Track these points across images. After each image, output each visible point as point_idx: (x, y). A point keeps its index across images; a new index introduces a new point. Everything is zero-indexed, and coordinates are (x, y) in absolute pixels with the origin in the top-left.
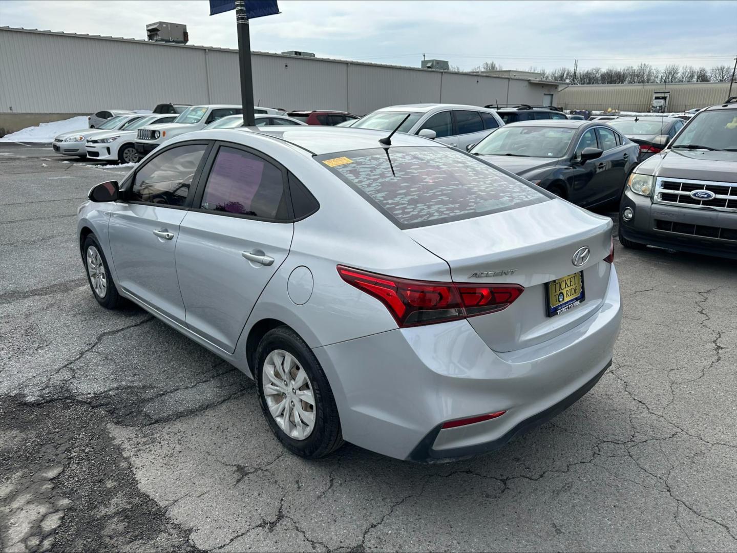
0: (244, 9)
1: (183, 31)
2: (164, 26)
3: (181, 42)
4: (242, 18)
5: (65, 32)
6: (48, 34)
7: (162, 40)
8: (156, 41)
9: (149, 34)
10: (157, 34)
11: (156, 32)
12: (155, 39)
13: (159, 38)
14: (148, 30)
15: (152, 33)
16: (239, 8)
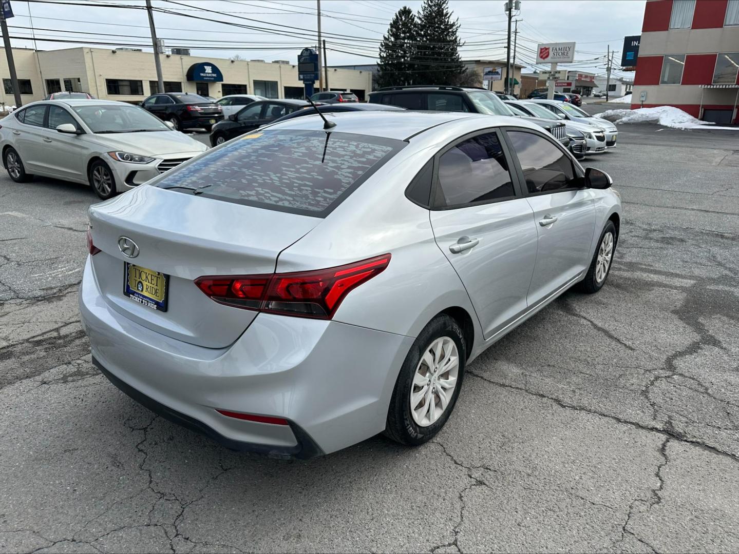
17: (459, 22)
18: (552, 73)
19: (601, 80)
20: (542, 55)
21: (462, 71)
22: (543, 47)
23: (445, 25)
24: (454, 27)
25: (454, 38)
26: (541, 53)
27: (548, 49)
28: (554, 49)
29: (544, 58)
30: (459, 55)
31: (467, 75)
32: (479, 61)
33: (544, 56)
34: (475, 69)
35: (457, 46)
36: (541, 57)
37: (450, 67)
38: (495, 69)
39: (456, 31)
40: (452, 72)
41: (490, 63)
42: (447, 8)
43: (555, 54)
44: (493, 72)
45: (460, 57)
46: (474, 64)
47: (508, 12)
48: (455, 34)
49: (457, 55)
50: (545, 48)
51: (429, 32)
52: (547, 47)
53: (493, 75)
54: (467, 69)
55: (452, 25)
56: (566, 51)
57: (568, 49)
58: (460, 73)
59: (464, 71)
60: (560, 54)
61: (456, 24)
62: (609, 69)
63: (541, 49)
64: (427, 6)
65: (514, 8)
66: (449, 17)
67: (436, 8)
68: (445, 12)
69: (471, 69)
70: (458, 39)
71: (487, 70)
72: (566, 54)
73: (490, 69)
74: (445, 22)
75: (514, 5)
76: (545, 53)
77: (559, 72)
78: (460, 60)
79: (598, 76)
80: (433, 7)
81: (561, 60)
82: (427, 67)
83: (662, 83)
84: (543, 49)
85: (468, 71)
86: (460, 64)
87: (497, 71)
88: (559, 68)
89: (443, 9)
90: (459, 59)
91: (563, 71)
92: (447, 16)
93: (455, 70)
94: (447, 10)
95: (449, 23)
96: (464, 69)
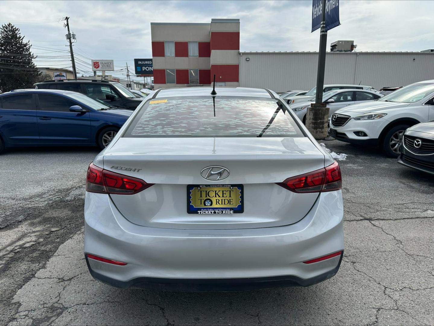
0: (324, 25)
1: (351, 44)
2: (341, 43)
3: (349, 51)
4: (323, 31)
5: (305, 52)
6: (297, 53)
7: (338, 51)
8: (335, 51)
9: (331, 48)
10: (335, 48)
11: (334, 47)
12: (334, 50)
13: (336, 50)
14: (331, 46)
15: (333, 48)
16: (322, 26)
17: (30, 43)
18: (103, 76)
19: (123, 81)
20: (95, 66)
21: (38, 74)
22: (95, 62)
23: (20, 44)
24: (27, 46)
25: (28, 53)
26: (94, 65)
27: (98, 63)
28: (102, 63)
29: (97, 68)
30: (34, 64)
31: (43, 76)
32: (49, 68)
33: (96, 67)
34: (47, 73)
35: (32, 58)
36: (95, 67)
37: (29, 71)
38: (62, 74)
39: (29, 49)
40: (31, 74)
41: (57, 70)
42: (20, 33)
43: (103, 66)
44: (60, 75)
45: (35, 65)
46: (45, 70)
47: (69, 40)
48: (29, 50)
49: (33, 64)
50: (96, 62)
51: (8, 48)
52: (97, 62)
53: (61, 77)
54: (42, 73)
55: (25, 45)
56: (109, 65)
57: (110, 63)
58: (37, 75)
59: (40, 74)
60: (106, 66)
61: (28, 44)
62: (128, 75)
63: (94, 63)
64: (3, 31)
65: (72, 38)
66: (22, 39)
67: (11, 33)
68: (18, 36)
69: (45, 73)
70: (32, 54)
71: (56, 74)
72: (109, 66)
73: (58, 73)
74: (19, 42)
75: (72, 36)
76: (96, 65)
77: (107, 76)
78: (36, 67)
79: (121, 79)
80: (9, 32)
81: (107, 69)
82: (12, 71)
83: (167, 83)
84: (95, 63)
85: (43, 74)
86: (36, 70)
87: (63, 74)
88: (106, 74)
89: (16, 34)
90: (34, 66)
91: (109, 75)
92: (21, 39)
93: (33, 73)
94: (19, 35)
95: (23, 43)
96: (39, 73)
